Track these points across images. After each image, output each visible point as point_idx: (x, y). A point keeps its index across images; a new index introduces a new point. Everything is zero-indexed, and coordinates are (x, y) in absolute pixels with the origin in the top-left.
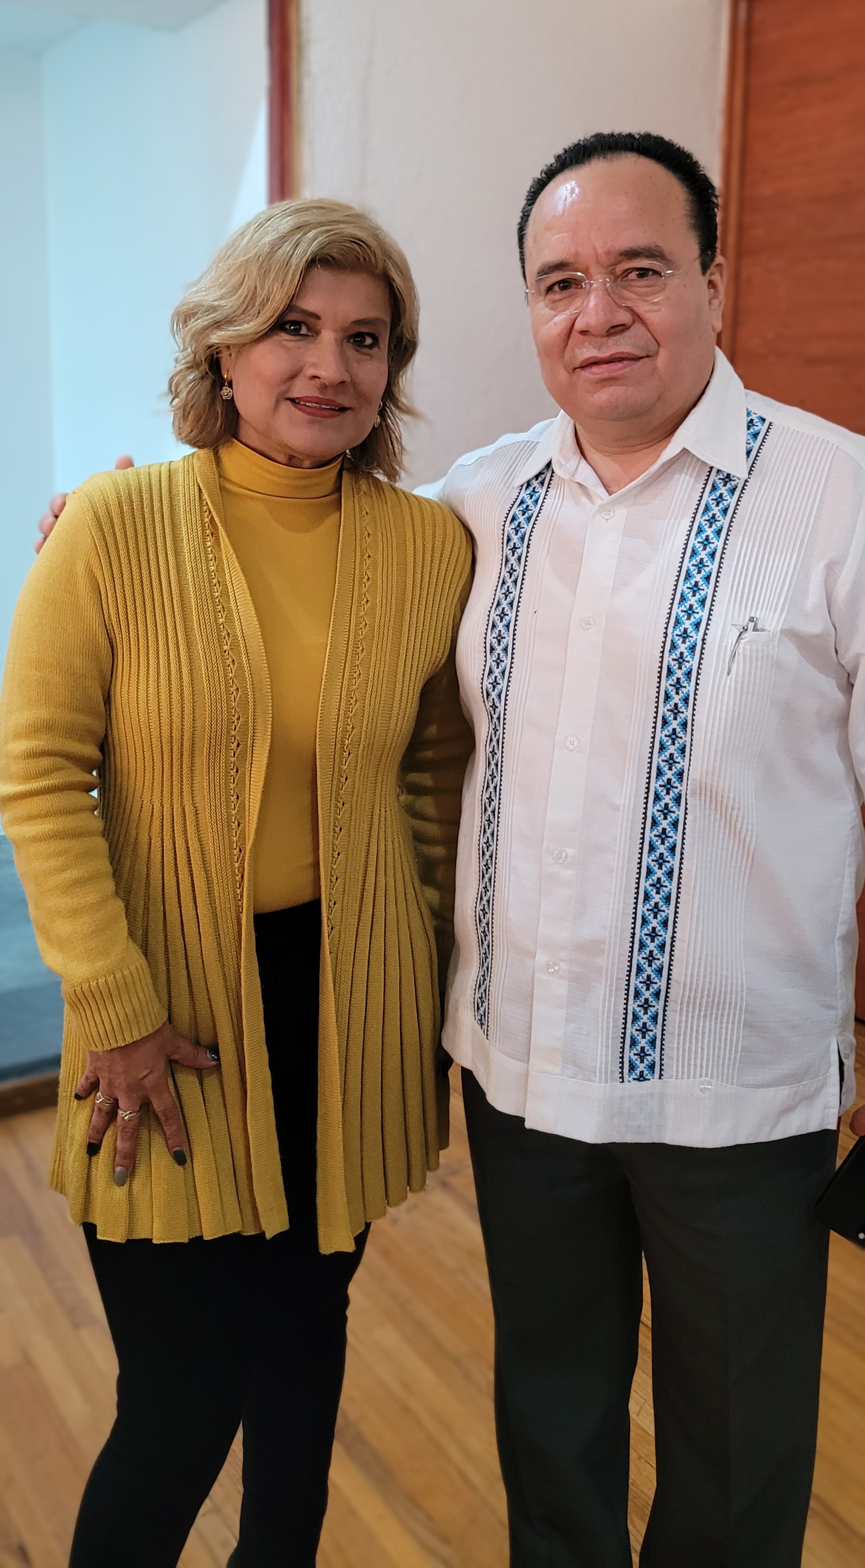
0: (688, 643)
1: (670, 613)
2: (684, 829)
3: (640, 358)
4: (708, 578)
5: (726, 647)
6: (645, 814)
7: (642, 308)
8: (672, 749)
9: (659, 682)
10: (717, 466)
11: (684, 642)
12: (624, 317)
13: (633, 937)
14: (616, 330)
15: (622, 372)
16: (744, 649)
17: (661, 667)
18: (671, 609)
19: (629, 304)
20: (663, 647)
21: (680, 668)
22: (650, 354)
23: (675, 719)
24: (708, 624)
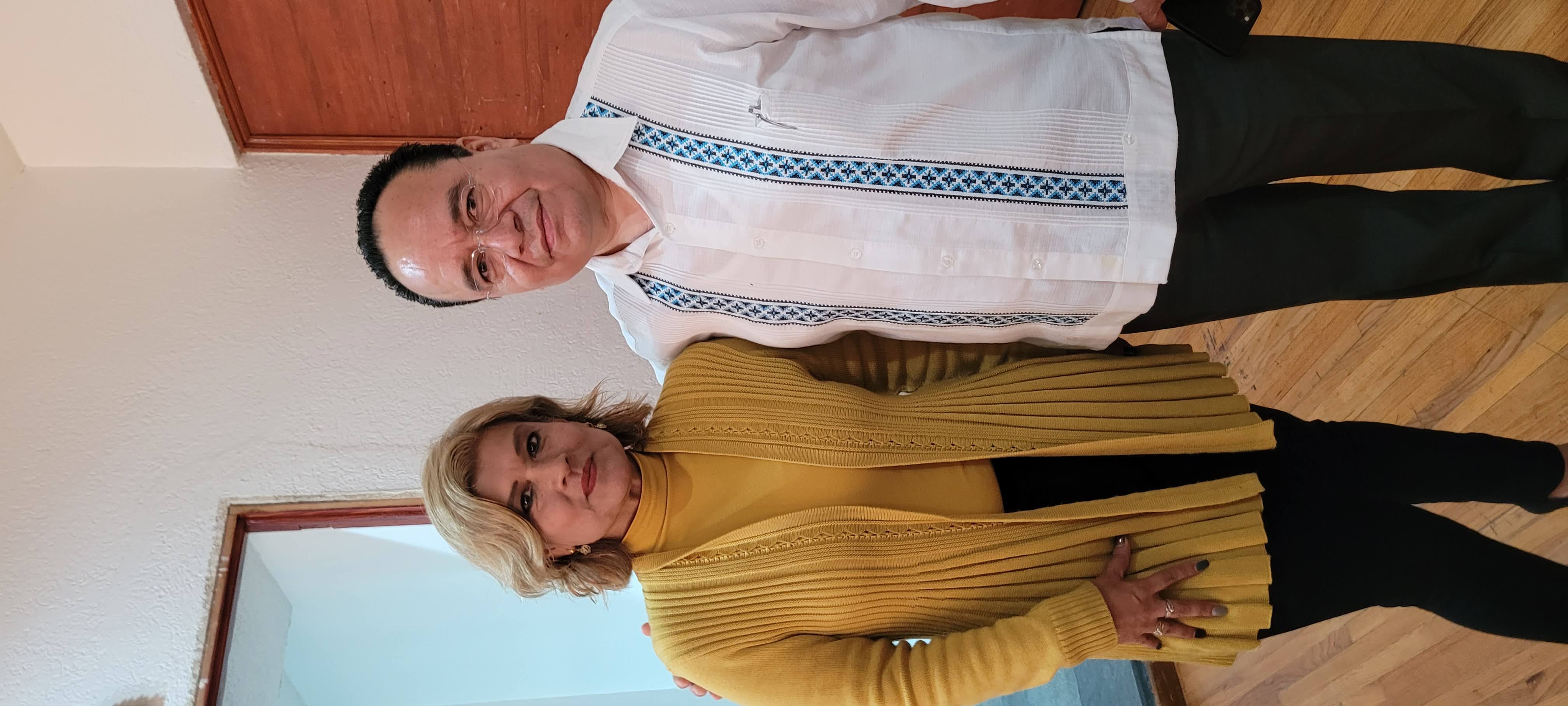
0: (772, 162)
1: (749, 177)
2: (922, 161)
3: (540, 205)
4: (719, 147)
5: (773, 131)
6: (911, 193)
7: (500, 204)
8: (859, 173)
9: (805, 184)
10: (628, 141)
11: (771, 165)
12: (508, 219)
13: (1011, 201)
14: (518, 225)
15: (551, 219)
16: (775, 116)
17: (792, 183)
18: (745, 176)
19: (497, 214)
20: (776, 181)
21: (792, 168)
22: (536, 195)
23: (834, 170)
24: (756, 146)
